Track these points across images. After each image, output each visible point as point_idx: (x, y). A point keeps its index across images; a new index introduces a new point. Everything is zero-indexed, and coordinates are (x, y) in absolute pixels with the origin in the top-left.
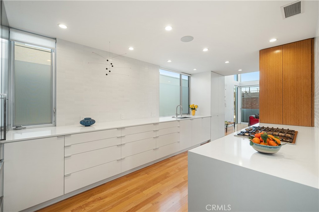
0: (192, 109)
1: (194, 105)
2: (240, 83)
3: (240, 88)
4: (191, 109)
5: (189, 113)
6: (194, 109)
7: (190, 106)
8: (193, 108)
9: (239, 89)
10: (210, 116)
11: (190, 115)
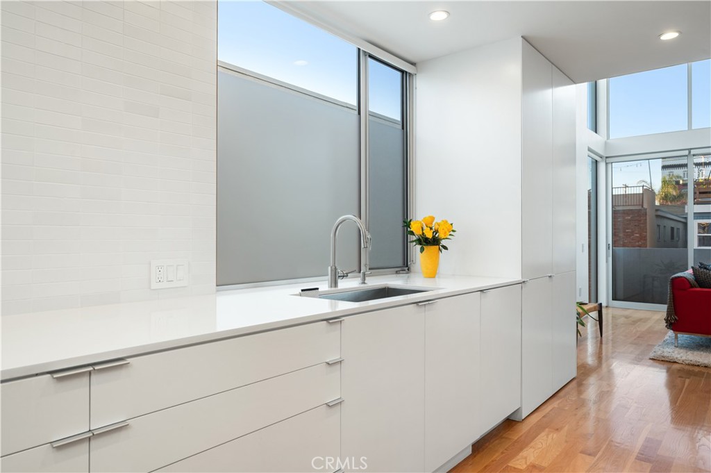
0: (424, 242)
1: (433, 219)
2: (606, 142)
3: (607, 164)
4: (419, 241)
5: (405, 266)
6: (435, 241)
7: (414, 227)
8: (429, 235)
9: (602, 167)
10: (519, 278)
11: (412, 275)
